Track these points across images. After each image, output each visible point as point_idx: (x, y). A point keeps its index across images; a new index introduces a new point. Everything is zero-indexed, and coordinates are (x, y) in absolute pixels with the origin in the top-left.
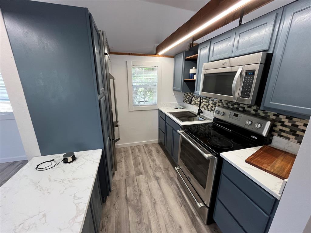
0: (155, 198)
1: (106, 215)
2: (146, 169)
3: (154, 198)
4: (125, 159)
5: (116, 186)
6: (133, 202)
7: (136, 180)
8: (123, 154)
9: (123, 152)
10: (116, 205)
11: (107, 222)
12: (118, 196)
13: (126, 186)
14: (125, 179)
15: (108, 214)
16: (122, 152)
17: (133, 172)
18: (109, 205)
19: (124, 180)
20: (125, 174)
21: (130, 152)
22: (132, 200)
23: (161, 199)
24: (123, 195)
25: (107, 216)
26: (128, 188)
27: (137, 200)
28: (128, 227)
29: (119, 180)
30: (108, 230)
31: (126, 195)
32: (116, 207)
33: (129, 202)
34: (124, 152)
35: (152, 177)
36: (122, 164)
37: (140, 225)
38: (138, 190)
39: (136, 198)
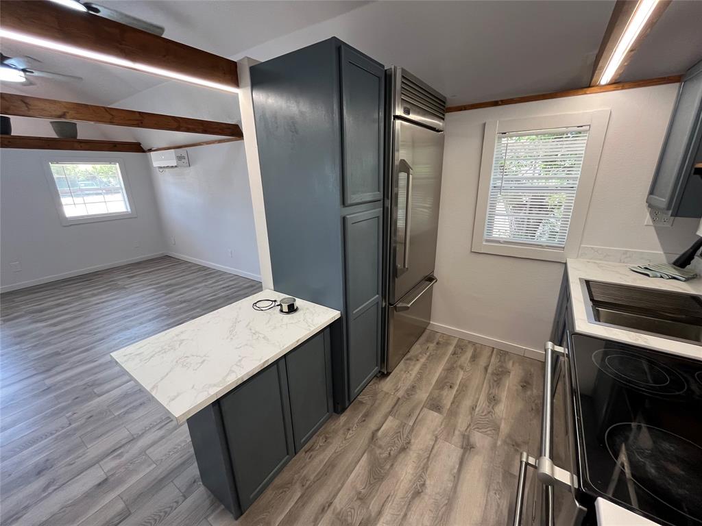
0: (428, 482)
1: (327, 435)
2: (458, 406)
3: (425, 481)
4: (427, 359)
5: (375, 401)
6: (378, 452)
7: (419, 414)
8: (432, 346)
9: (435, 343)
10: (351, 432)
11: (320, 446)
12: (364, 421)
13: (390, 413)
14: (399, 399)
15: (331, 435)
16: (432, 342)
17: (423, 395)
18: (342, 424)
19: (395, 399)
20: (405, 388)
21: (451, 349)
22: (380, 447)
23: (438, 497)
24: (373, 426)
25: (327, 438)
26: (390, 418)
27: (390, 454)
28: (339, 485)
29: (387, 393)
30: (313, 459)
31: (378, 430)
32: (348, 436)
33: (373, 447)
34: (438, 343)
35: (457, 433)
36: (414, 365)
37: (359, 502)
38: (405, 436)
39: (389, 449)
